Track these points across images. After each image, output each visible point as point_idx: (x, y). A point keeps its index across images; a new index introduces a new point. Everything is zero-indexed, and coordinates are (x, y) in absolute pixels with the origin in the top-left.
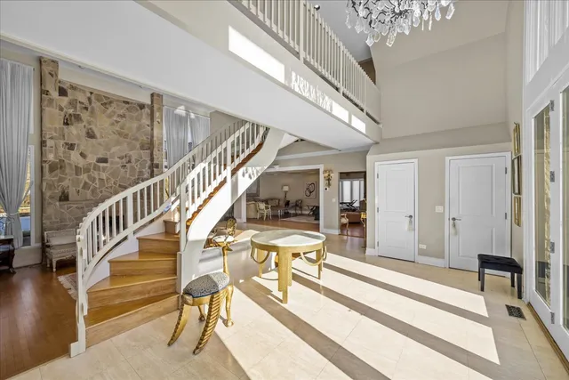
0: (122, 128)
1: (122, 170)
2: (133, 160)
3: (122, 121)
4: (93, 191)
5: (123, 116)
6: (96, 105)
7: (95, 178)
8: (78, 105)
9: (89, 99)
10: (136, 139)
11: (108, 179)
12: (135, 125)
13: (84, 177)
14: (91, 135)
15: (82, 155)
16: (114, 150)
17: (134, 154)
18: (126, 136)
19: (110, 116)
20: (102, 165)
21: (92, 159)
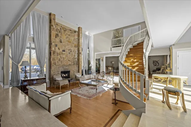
0: (69, 39)
1: (69, 55)
2: (72, 51)
3: (69, 37)
4: (61, 62)
5: (69, 35)
6: (62, 31)
7: (62, 57)
8: (58, 31)
9: (61, 28)
10: (73, 44)
11: (65, 57)
12: (73, 38)
13: (59, 57)
14: (61, 42)
15: (59, 49)
16: (67, 47)
17: (72, 49)
18: (70, 42)
19: (66, 35)
20: (64, 52)
21: (61, 50)
